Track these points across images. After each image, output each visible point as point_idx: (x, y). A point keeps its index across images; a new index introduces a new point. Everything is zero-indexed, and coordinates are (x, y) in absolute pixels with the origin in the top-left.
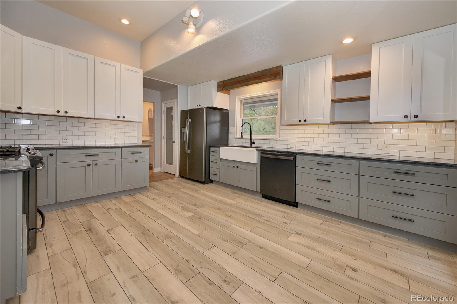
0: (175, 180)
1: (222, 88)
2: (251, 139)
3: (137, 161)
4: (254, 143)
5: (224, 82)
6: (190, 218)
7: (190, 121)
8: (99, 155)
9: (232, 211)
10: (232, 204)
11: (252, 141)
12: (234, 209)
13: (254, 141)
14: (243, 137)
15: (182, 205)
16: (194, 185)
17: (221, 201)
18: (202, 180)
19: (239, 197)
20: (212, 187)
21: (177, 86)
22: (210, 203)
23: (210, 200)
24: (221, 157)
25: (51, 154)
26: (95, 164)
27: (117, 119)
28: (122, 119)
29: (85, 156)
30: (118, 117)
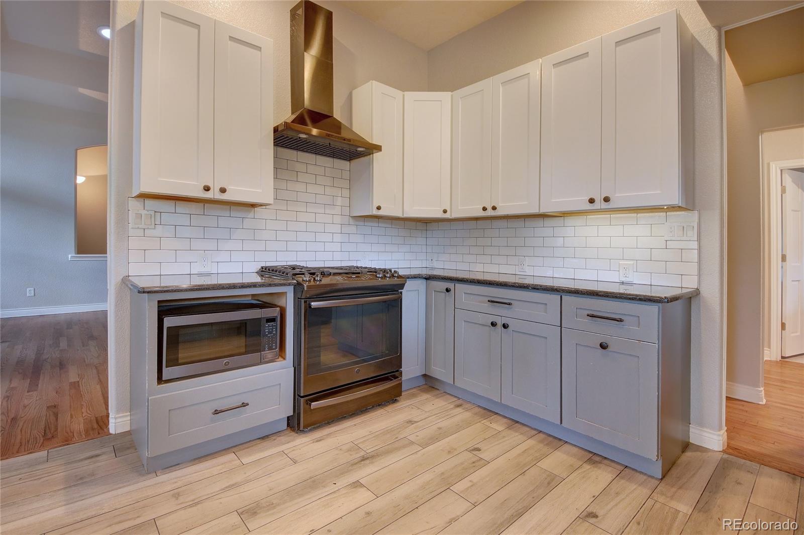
3: (604, 347)
8: (511, 304)
25: (448, 290)
26: (505, 326)
27: (589, 207)
28: (605, 205)
29: (489, 301)
30: (592, 201)
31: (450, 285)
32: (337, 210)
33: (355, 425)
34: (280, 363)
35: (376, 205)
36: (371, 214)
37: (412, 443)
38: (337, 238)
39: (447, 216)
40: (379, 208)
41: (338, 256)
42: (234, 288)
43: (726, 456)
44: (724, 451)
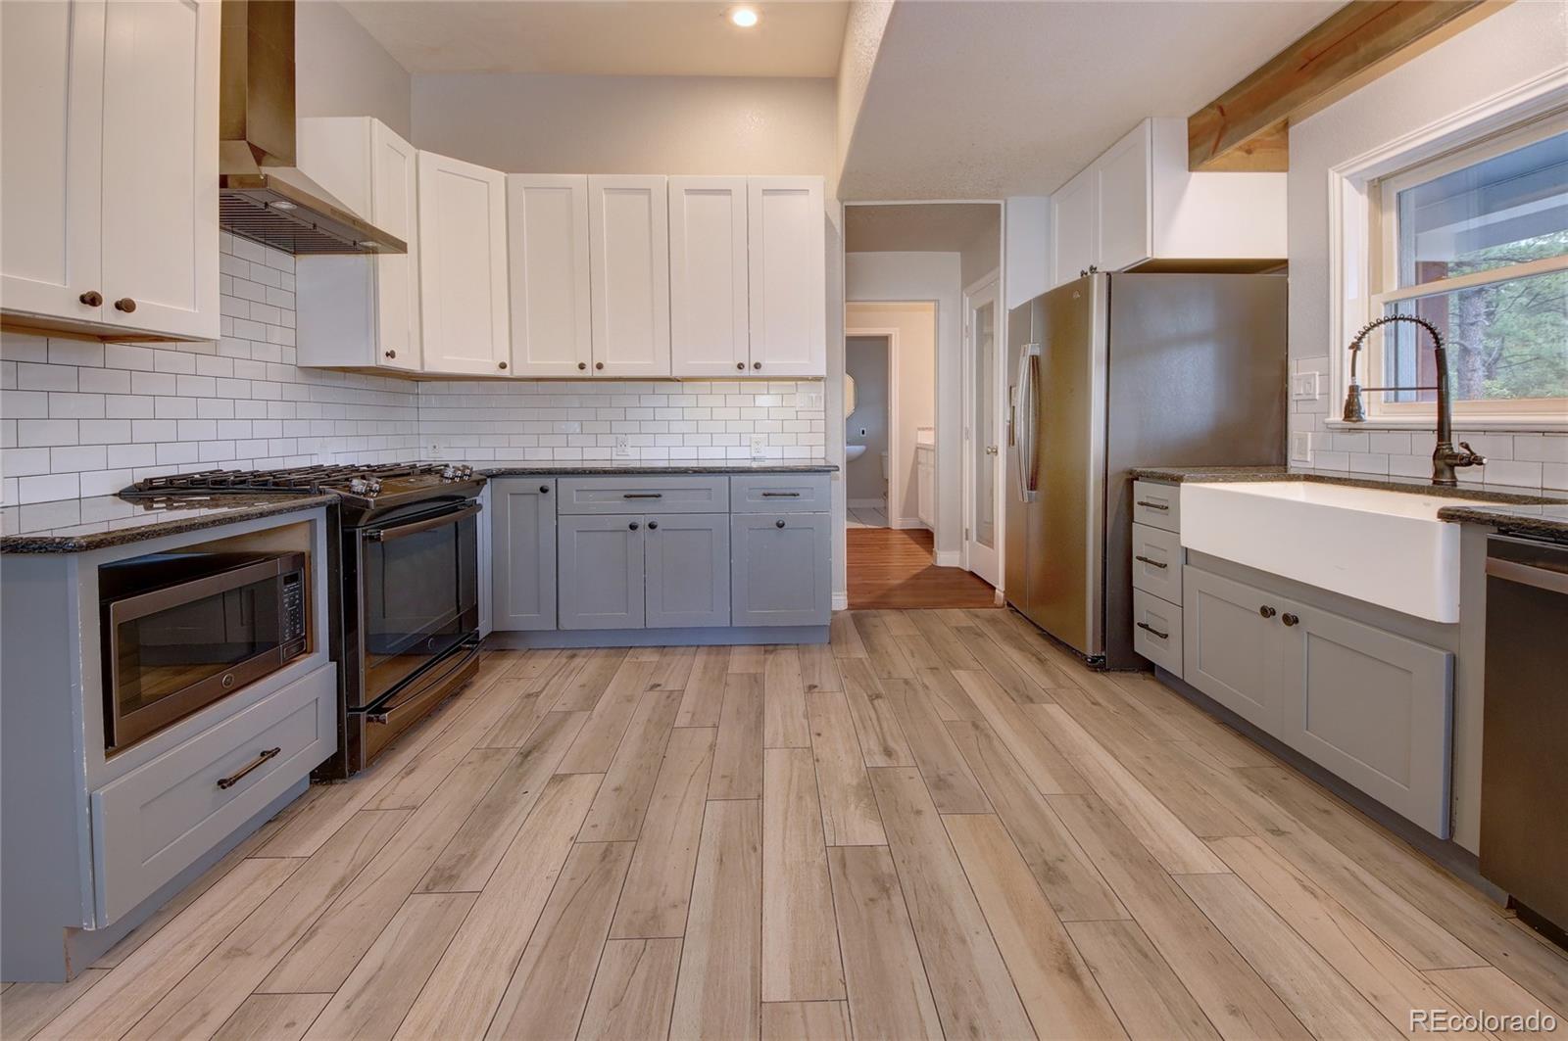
0: (977, 616)
1: (1212, 143)
2: (1443, 429)
3: (780, 526)
4: (1473, 460)
5: (1226, 104)
6: (842, 860)
7: (1037, 352)
8: (659, 496)
9: (1130, 926)
10: (1179, 869)
11: (1457, 449)
12: (1153, 921)
13: (1467, 447)
14: (1360, 419)
15: (880, 761)
16: (1041, 661)
17: (1106, 817)
18: (1085, 644)
19: (1277, 832)
20: (1133, 701)
21: (999, 205)
22: (1033, 807)
23: (1046, 783)
24: (1187, 540)
25: (544, 490)
26: (652, 526)
27: (737, 373)
28: (754, 373)
29: (625, 496)
30: (740, 366)
31: (549, 482)
32: (274, 353)
33: (444, 732)
34: (304, 663)
35: (385, 348)
36: (373, 364)
37: (568, 714)
38: (276, 410)
39: (506, 373)
40: (391, 354)
41: (278, 448)
42: (248, 519)
43: (852, 612)
44: (848, 609)
